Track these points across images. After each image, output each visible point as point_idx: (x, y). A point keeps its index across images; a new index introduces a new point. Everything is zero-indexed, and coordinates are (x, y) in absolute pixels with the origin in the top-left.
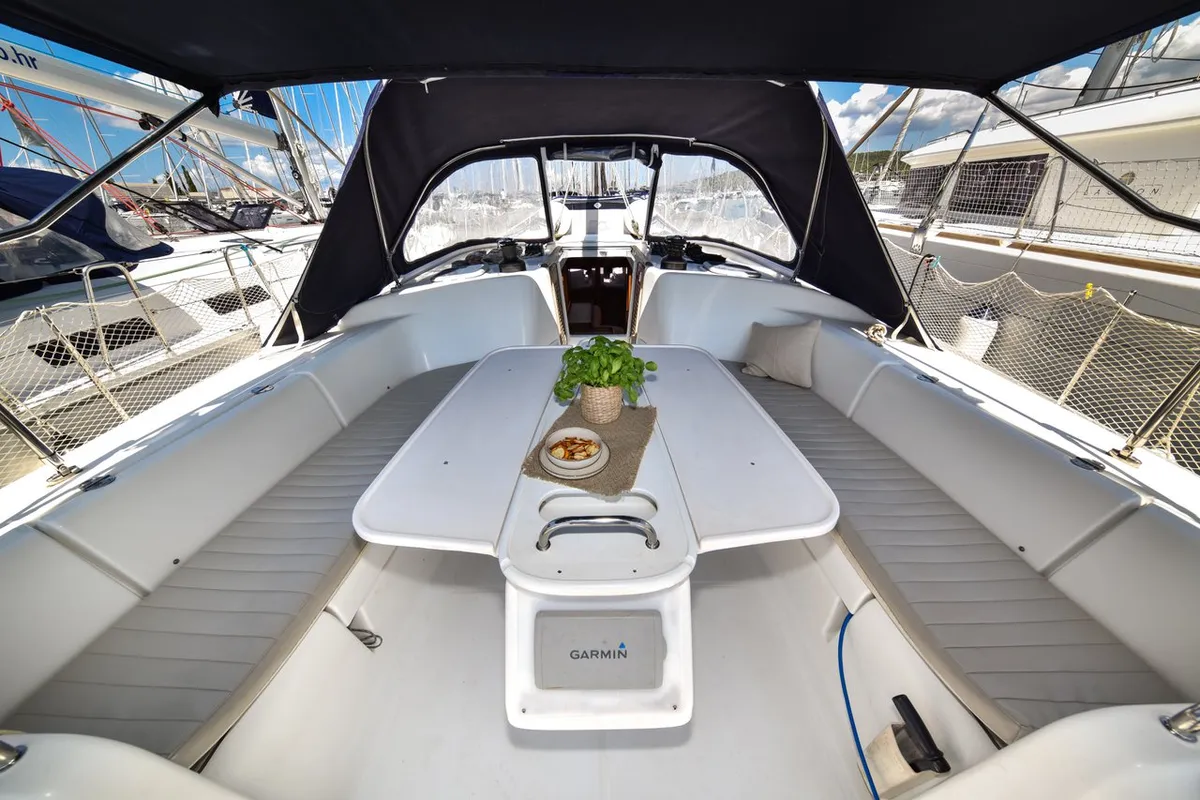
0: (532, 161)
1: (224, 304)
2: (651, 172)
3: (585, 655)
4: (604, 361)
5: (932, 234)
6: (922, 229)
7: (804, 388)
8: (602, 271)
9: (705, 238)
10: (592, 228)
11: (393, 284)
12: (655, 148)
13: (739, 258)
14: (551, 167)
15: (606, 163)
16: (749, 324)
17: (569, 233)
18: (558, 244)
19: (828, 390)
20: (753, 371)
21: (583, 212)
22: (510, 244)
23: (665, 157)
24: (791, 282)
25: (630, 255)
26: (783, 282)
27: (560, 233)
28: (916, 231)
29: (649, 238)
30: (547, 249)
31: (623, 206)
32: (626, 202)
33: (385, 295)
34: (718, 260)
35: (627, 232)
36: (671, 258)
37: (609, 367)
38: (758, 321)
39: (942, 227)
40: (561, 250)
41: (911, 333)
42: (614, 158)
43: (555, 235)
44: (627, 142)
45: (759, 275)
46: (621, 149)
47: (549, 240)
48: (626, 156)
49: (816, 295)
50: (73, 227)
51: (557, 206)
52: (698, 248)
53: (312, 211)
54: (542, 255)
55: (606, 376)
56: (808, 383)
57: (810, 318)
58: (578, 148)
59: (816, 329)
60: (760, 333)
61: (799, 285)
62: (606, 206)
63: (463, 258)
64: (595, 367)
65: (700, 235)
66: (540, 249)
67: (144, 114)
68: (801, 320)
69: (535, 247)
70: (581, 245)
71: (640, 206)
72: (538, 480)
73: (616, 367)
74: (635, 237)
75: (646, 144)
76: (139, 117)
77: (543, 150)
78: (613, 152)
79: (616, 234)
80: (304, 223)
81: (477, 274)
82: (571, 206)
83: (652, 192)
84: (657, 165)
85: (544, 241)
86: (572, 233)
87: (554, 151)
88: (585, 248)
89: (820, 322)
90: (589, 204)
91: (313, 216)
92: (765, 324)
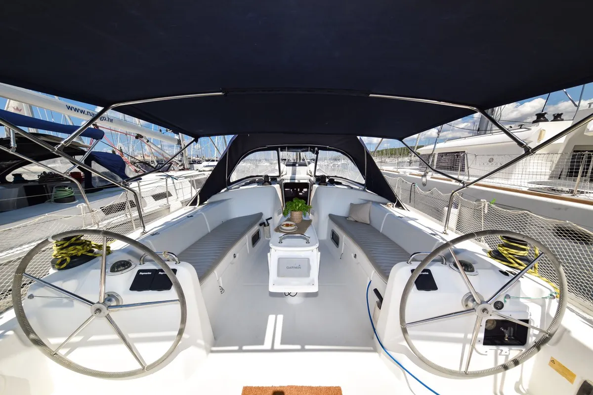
0: (276, 152)
1: (157, 197)
2: (316, 155)
3: (290, 268)
4: (297, 203)
5: (428, 178)
6: (425, 176)
7: (367, 224)
8: (299, 190)
9: (336, 177)
10: (294, 173)
11: (226, 189)
12: (316, 149)
13: (347, 183)
14: (281, 153)
15: (301, 153)
16: (349, 204)
17: (286, 174)
18: (282, 178)
19: (375, 224)
20: (350, 219)
21: (291, 168)
22: (267, 177)
23: (319, 151)
24: (364, 190)
25: (309, 182)
26: (361, 190)
27: (283, 174)
28: (422, 176)
29: (315, 176)
30: (278, 179)
31: (306, 165)
32: (307, 164)
33: (222, 192)
34: (340, 184)
35: (308, 174)
36: (322, 182)
37: (298, 205)
38: (352, 203)
39: (432, 175)
40: (283, 180)
41: (399, 205)
42: (302, 151)
43: (281, 175)
44: (308, 147)
45: (352, 188)
46: (305, 149)
47: (279, 176)
48: (307, 151)
49: (372, 195)
50: (116, 170)
51: (283, 166)
52: (333, 180)
53: (184, 165)
54: (277, 181)
55: (297, 208)
56: (369, 223)
57: (368, 201)
58: (290, 148)
59: (370, 205)
60: (353, 207)
61: (367, 192)
62: (300, 165)
63: (248, 181)
64: (294, 205)
65: (334, 175)
66: (276, 179)
67: (138, 134)
68: (365, 202)
69: (274, 179)
70: (289, 178)
71: (312, 165)
72: (278, 233)
73: (300, 205)
74: (311, 176)
75: (314, 147)
76: (136, 135)
77: (279, 149)
78: (302, 150)
79: (303, 175)
80: (180, 170)
81: (255, 186)
82: (287, 165)
83: (316, 161)
84: (317, 153)
85: (277, 177)
86: (287, 174)
87: (283, 149)
88: (291, 179)
89: (371, 202)
90: (294, 165)
91: (184, 167)
92: (354, 203)
